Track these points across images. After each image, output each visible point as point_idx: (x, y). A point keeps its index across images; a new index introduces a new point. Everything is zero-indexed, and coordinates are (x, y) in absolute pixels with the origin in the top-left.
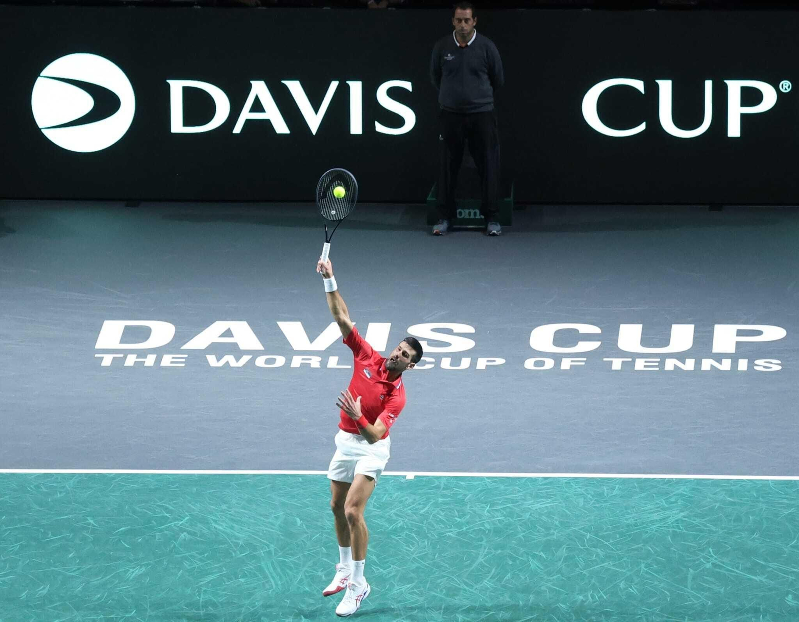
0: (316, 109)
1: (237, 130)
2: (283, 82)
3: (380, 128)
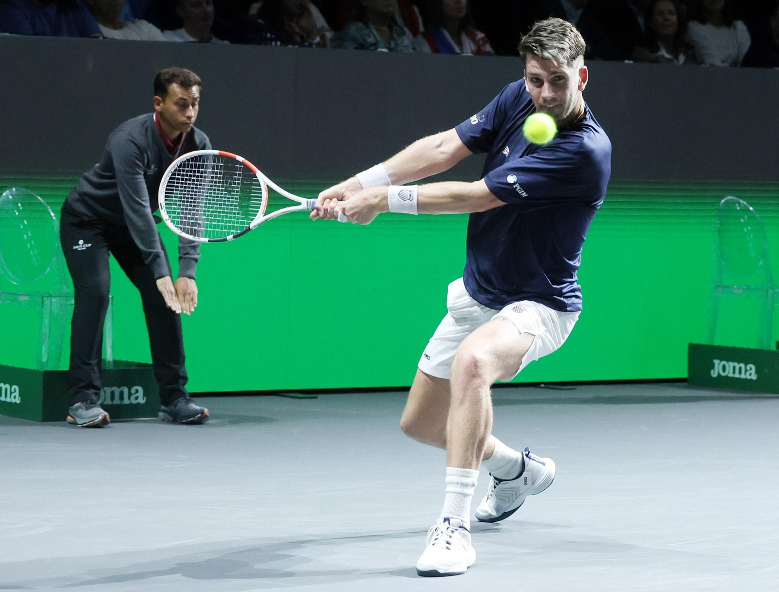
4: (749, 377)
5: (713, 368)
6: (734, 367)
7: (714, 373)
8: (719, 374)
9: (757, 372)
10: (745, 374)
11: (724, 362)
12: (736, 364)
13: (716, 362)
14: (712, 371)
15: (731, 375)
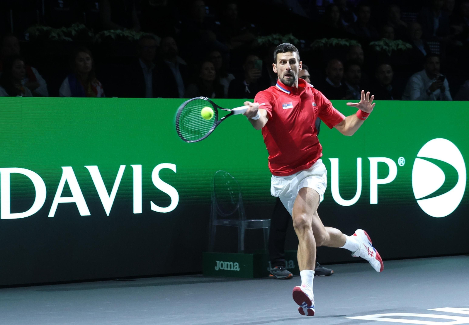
0: (109, 192)
1: (52, 214)
2: (86, 166)
3: (154, 207)
4: (235, 270)
5: (216, 265)
6: (227, 265)
7: (217, 269)
8: (219, 269)
9: (239, 267)
10: (233, 268)
11: (222, 262)
12: (228, 263)
13: (218, 262)
14: (216, 267)
15: (226, 269)
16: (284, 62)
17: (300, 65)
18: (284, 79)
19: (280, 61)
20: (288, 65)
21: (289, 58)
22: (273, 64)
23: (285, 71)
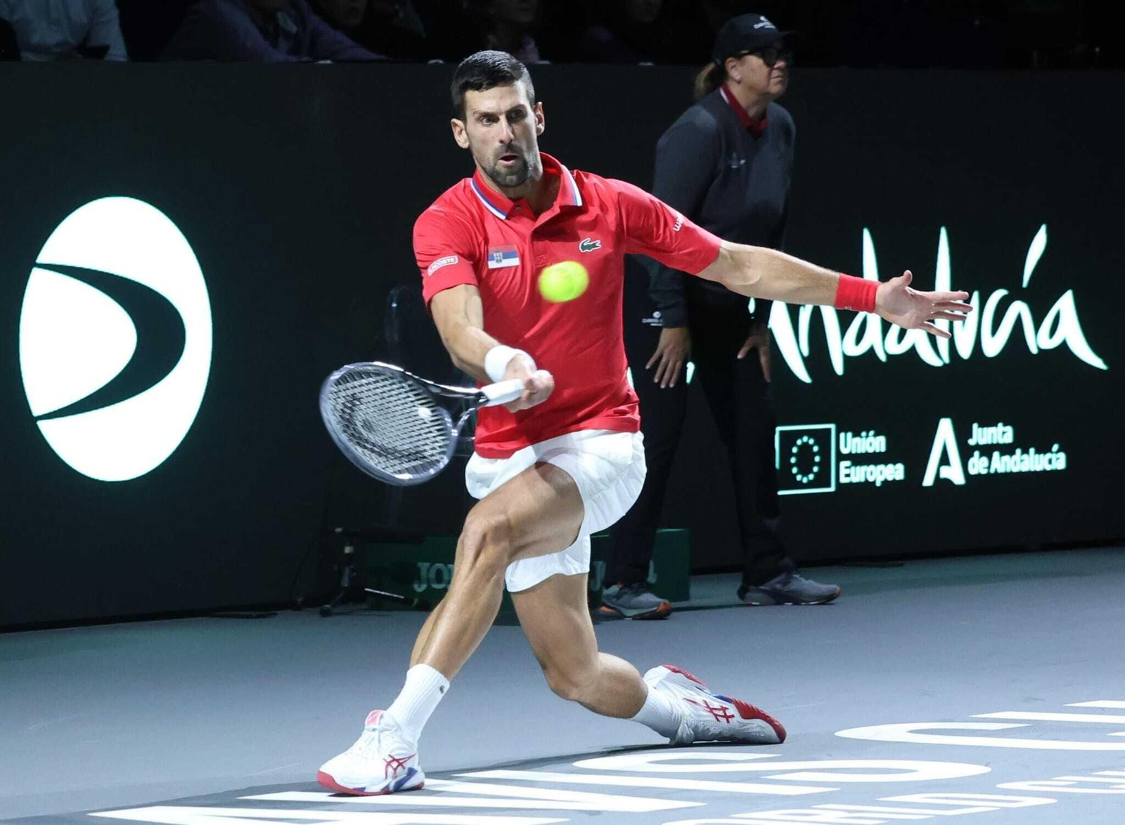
16: (491, 118)
17: (537, 116)
18: (497, 167)
19: (477, 115)
20: (502, 129)
21: (506, 104)
22: (454, 120)
23: (497, 144)
